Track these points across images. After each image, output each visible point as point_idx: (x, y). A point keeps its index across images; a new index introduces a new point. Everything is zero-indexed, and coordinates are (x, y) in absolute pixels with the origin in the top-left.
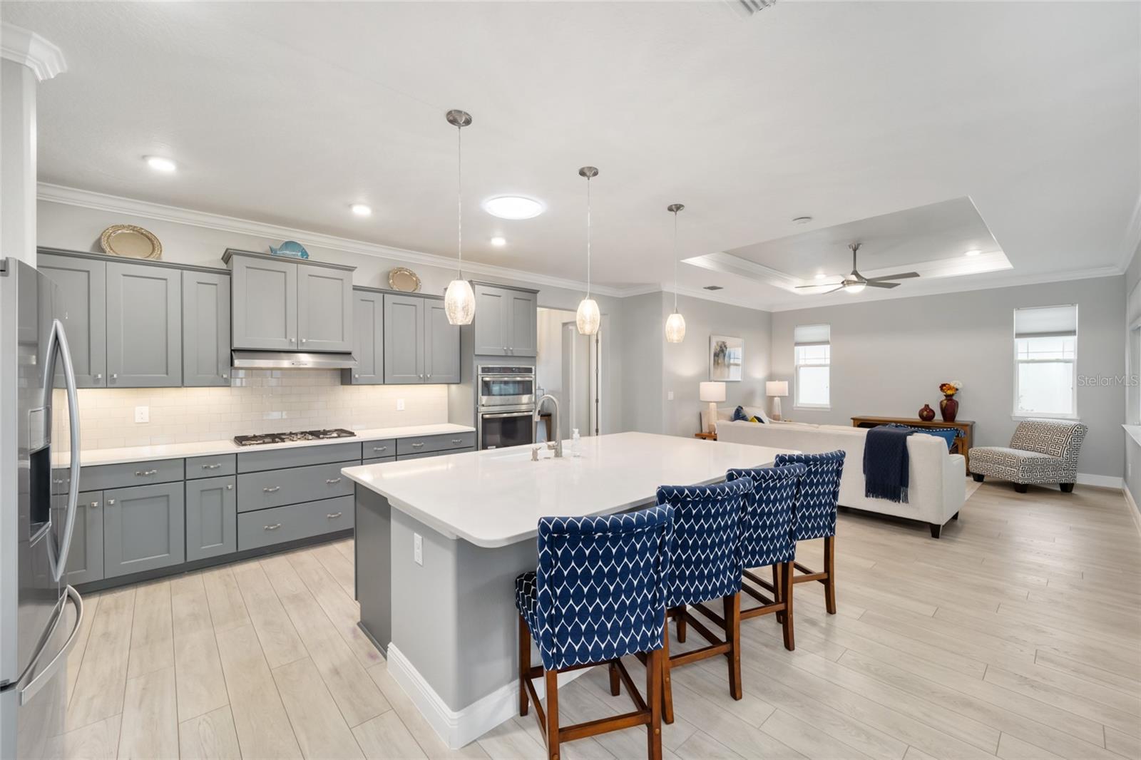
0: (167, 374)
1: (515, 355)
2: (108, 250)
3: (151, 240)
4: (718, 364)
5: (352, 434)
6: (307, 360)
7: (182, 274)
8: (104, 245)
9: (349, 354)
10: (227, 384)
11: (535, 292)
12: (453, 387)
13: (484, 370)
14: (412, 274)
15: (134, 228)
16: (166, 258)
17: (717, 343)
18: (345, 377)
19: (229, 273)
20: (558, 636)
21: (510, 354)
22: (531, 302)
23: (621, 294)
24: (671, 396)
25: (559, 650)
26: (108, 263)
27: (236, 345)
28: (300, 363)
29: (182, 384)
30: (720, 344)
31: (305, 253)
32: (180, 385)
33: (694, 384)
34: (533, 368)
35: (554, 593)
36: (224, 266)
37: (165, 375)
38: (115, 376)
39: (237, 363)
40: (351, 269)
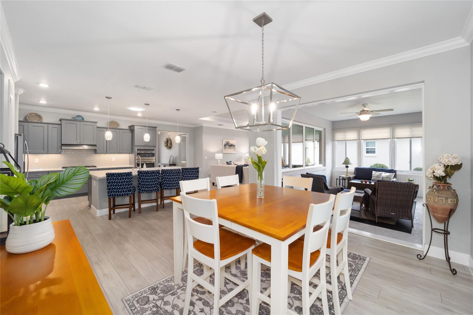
0: (44, 150)
1: (149, 145)
2: (28, 119)
3: (40, 117)
4: (226, 148)
5: (96, 167)
6: (86, 147)
7: (48, 125)
8: (27, 118)
9: (96, 145)
10: (60, 153)
11: (156, 127)
12: (130, 155)
13: (138, 150)
14: (117, 123)
15: (35, 113)
16: (43, 121)
17: (225, 142)
18: (95, 152)
19: (61, 125)
20: (110, 192)
21: (147, 145)
22: (154, 130)
23: (193, 126)
24: (206, 158)
25: (111, 194)
26: (29, 123)
27: (63, 143)
28: (84, 148)
29: (48, 153)
30: (226, 142)
31: (83, 119)
32: (47, 153)
33: (214, 154)
34: (155, 149)
35: (109, 185)
36: (60, 123)
37: (43, 151)
38: (30, 151)
39: (63, 148)
40: (96, 122)
